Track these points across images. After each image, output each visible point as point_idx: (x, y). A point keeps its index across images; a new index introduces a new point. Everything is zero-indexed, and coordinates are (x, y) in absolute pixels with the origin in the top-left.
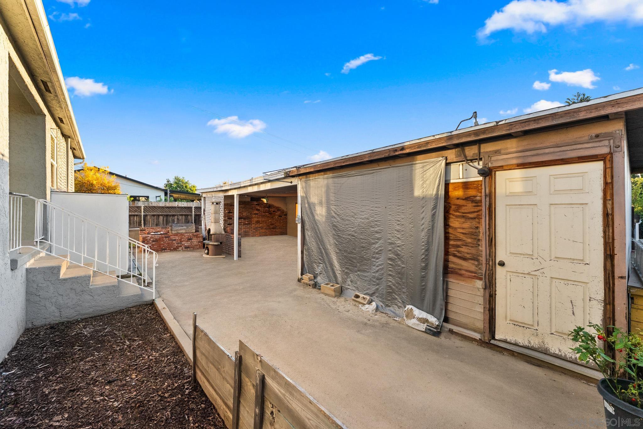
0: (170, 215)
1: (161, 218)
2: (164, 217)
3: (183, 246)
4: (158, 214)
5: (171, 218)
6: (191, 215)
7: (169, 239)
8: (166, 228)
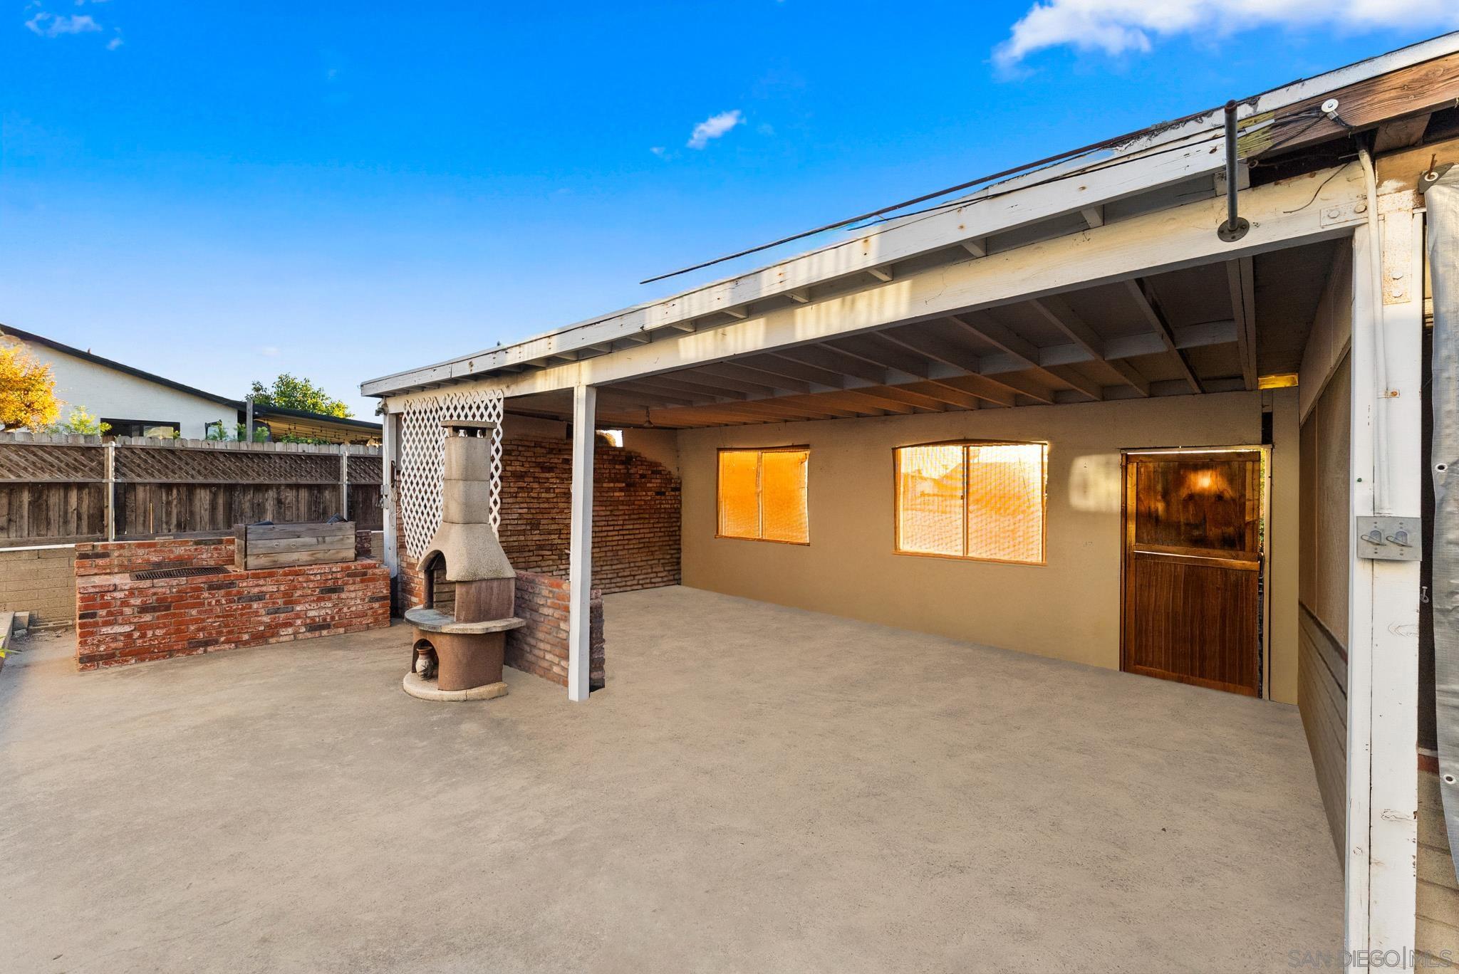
0: (246, 488)
1: (203, 497)
2: (215, 495)
3: (299, 622)
4: (190, 480)
5: (249, 497)
6: (336, 488)
7: (228, 594)
8: (220, 542)
